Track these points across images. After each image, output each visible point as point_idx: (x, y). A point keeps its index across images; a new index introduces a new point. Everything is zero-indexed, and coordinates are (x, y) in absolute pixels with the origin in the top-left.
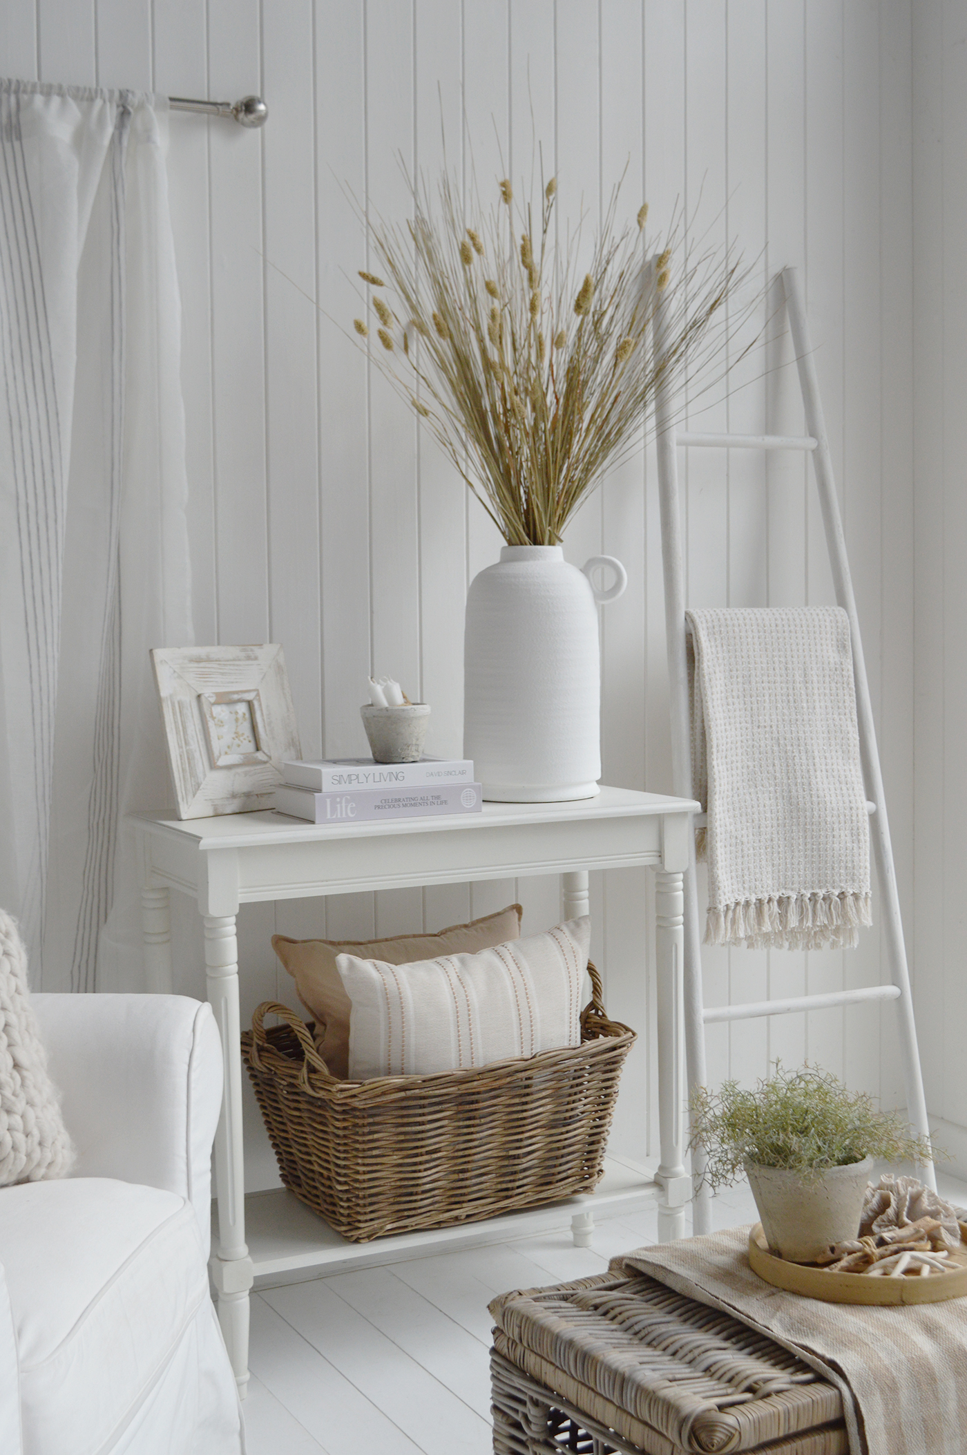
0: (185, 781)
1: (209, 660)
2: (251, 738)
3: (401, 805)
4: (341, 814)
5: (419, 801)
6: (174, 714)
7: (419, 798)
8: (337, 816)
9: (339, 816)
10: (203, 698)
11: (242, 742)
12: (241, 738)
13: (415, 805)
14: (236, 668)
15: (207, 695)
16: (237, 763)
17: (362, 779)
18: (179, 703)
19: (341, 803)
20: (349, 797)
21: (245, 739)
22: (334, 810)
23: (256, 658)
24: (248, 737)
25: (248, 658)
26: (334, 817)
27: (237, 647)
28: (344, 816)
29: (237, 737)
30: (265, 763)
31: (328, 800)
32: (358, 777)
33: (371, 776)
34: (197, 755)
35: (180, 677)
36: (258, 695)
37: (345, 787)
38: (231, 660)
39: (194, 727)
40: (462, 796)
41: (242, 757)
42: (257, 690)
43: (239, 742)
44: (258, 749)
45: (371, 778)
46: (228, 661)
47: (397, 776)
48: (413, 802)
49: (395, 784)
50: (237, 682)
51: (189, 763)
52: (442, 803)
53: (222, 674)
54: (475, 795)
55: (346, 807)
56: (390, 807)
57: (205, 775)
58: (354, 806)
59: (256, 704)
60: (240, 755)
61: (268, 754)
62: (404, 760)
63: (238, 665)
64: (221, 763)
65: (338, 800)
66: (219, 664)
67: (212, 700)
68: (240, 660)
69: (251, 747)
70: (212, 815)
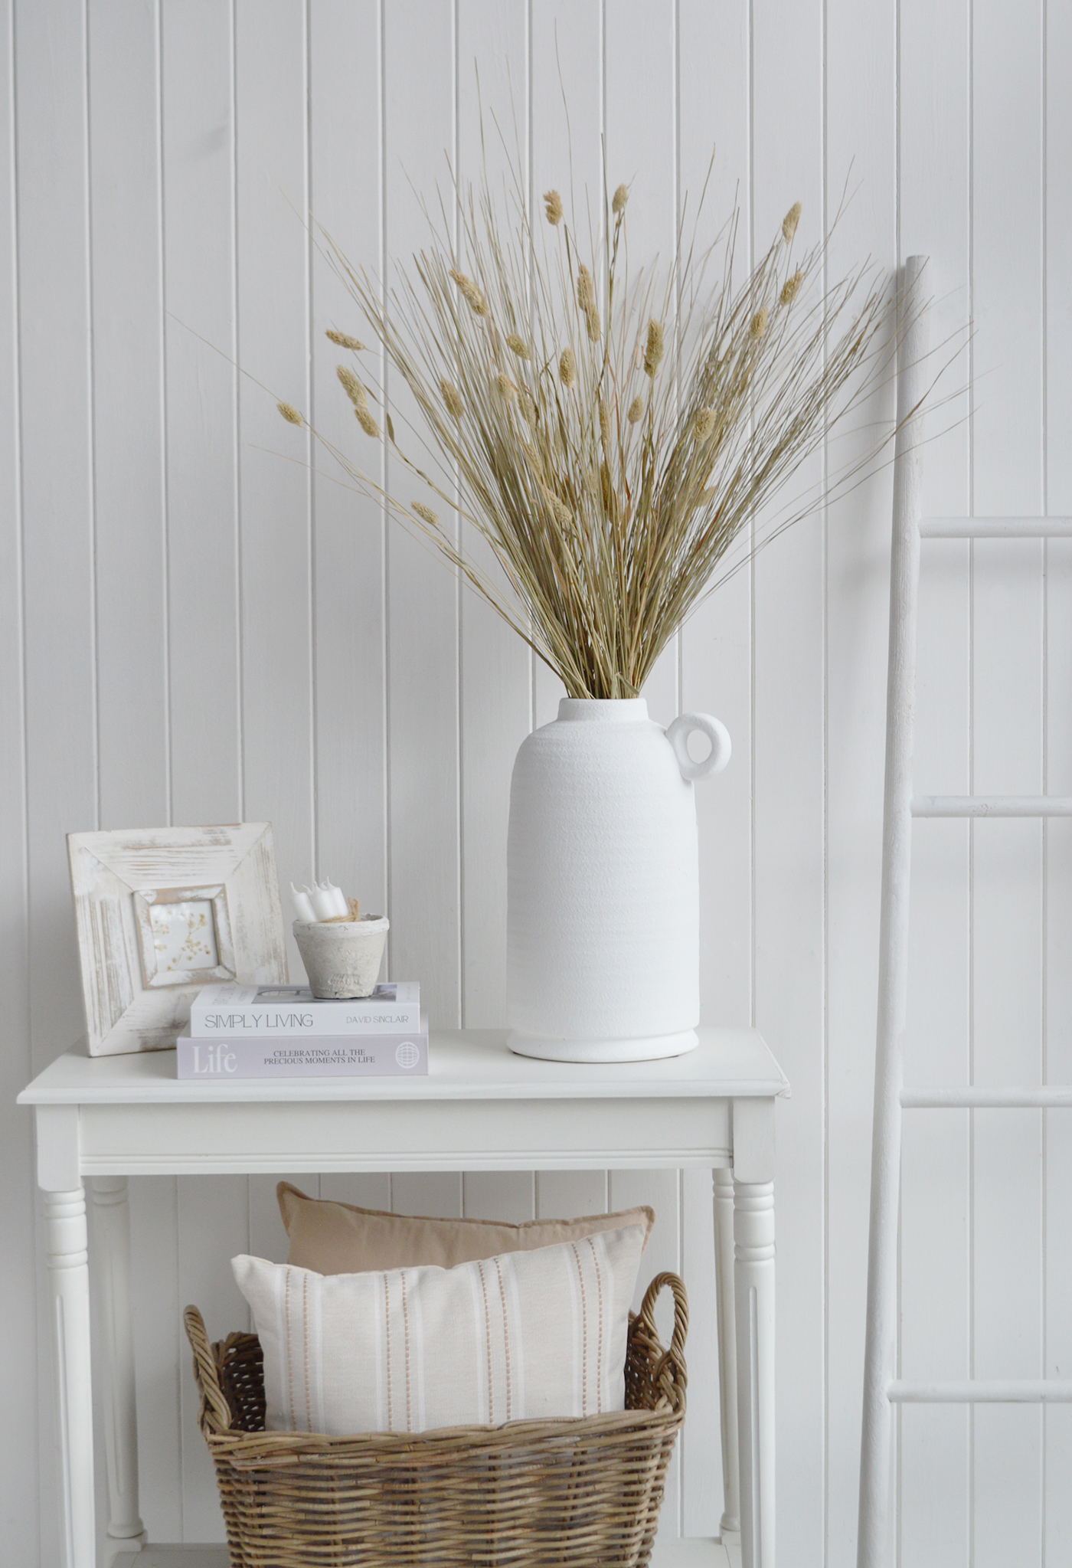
0: (100, 1005)
1: (153, 846)
2: (211, 948)
3: (304, 1061)
4: (215, 1068)
5: (330, 1056)
6: (93, 918)
7: (331, 1052)
8: (208, 1070)
9: (212, 1070)
10: (136, 896)
11: (195, 953)
12: (195, 949)
13: (325, 1061)
14: (196, 856)
15: (142, 893)
16: (181, 982)
17: (249, 1021)
18: (101, 903)
19: (214, 1052)
20: (226, 1046)
21: (200, 950)
22: (204, 1062)
23: (228, 843)
24: (206, 946)
25: (216, 842)
26: (205, 1071)
27: (200, 828)
28: (219, 1070)
29: (189, 947)
30: (229, 981)
31: (196, 1049)
32: (243, 1019)
33: (264, 1018)
34: (123, 971)
35: (106, 869)
36: (224, 891)
37: (224, 1032)
38: (189, 846)
39: (121, 934)
40: (397, 1052)
41: (190, 974)
42: (223, 885)
43: (192, 954)
44: (219, 963)
45: (262, 1022)
46: (183, 847)
47: (302, 1020)
48: (322, 1057)
49: (297, 1031)
50: (194, 875)
51: (109, 982)
52: (366, 1060)
53: (173, 864)
54: (418, 1053)
55: (222, 1059)
56: (286, 1061)
57: (132, 998)
58: (234, 1057)
59: (219, 903)
60: (188, 972)
61: (232, 969)
62: (337, 996)
63: (198, 852)
64: (154, 982)
65: (211, 1048)
66: (169, 851)
67: (151, 900)
68: (201, 845)
69: (210, 960)
70: (137, 1050)
